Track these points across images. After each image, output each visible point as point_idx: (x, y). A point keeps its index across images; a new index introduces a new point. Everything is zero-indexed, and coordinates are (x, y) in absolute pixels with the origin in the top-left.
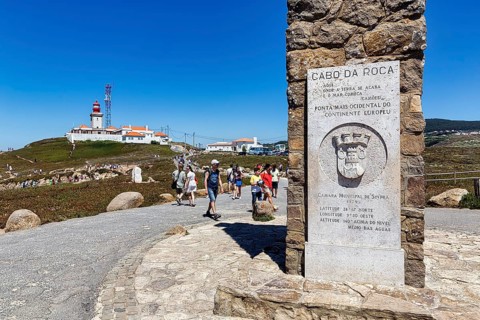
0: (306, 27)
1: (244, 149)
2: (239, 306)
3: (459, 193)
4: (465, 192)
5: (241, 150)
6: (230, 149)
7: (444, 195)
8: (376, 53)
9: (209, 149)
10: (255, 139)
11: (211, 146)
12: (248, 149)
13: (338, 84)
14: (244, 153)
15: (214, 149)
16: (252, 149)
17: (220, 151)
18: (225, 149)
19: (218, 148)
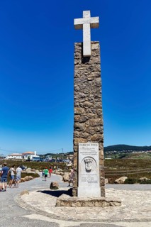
0: (78, 133)
1: (29, 158)
2: (63, 203)
3: (124, 179)
4: (126, 178)
5: (27, 159)
6: (21, 158)
7: (119, 179)
8: (94, 140)
9: (8, 158)
10: (35, 152)
11: (9, 156)
12: (31, 158)
13: (85, 147)
14: (29, 160)
15: (11, 157)
16: (34, 158)
17: (15, 159)
18: (17, 158)
19: (13, 157)
